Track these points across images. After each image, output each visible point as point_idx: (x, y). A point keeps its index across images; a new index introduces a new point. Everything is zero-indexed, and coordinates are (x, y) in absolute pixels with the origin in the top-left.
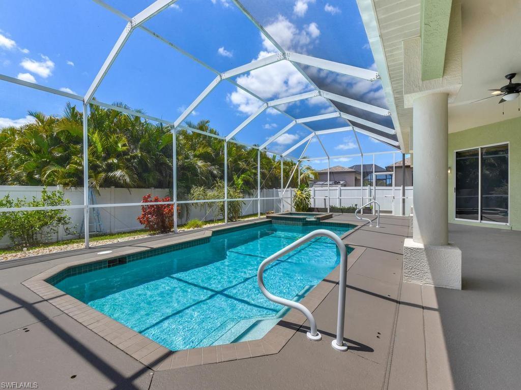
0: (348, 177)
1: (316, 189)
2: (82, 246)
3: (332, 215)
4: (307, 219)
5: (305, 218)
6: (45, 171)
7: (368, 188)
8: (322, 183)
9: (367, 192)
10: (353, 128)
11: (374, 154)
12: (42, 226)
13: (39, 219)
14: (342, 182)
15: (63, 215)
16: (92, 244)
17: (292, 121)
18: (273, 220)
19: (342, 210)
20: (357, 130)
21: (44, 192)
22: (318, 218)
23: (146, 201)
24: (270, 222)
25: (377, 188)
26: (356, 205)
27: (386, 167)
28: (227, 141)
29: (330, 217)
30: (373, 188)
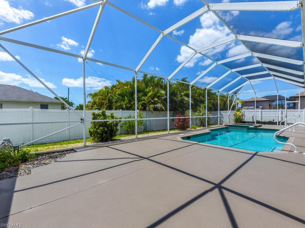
0: (264, 104)
1: (245, 111)
3: (261, 125)
4: (249, 127)
5: (248, 126)
7: (280, 110)
8: (247, 107)
9: (280, 113)
10: (274, 77)
11: (286, 91)
14: (260, 107)
17: (239, 76)
18: (229, 127)
19: (265, 123)
20: (276, 78)
22: (255, 126)
25: (288, 110)
26: (274, 120)
27: (289, 97)
29: (261, 126)
30: (285, 110)
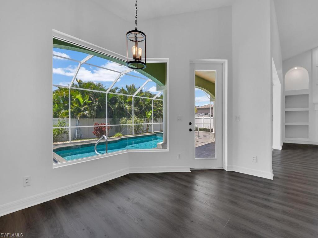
2: (69, 142)
6: (61, 112)
12: (58, 134)
13: (56, 131)
15: (66, 130)
16: (72, 142)
21: (59, 121)
23: (96, 125)
24: (156, 135)
28: (133, 97)
